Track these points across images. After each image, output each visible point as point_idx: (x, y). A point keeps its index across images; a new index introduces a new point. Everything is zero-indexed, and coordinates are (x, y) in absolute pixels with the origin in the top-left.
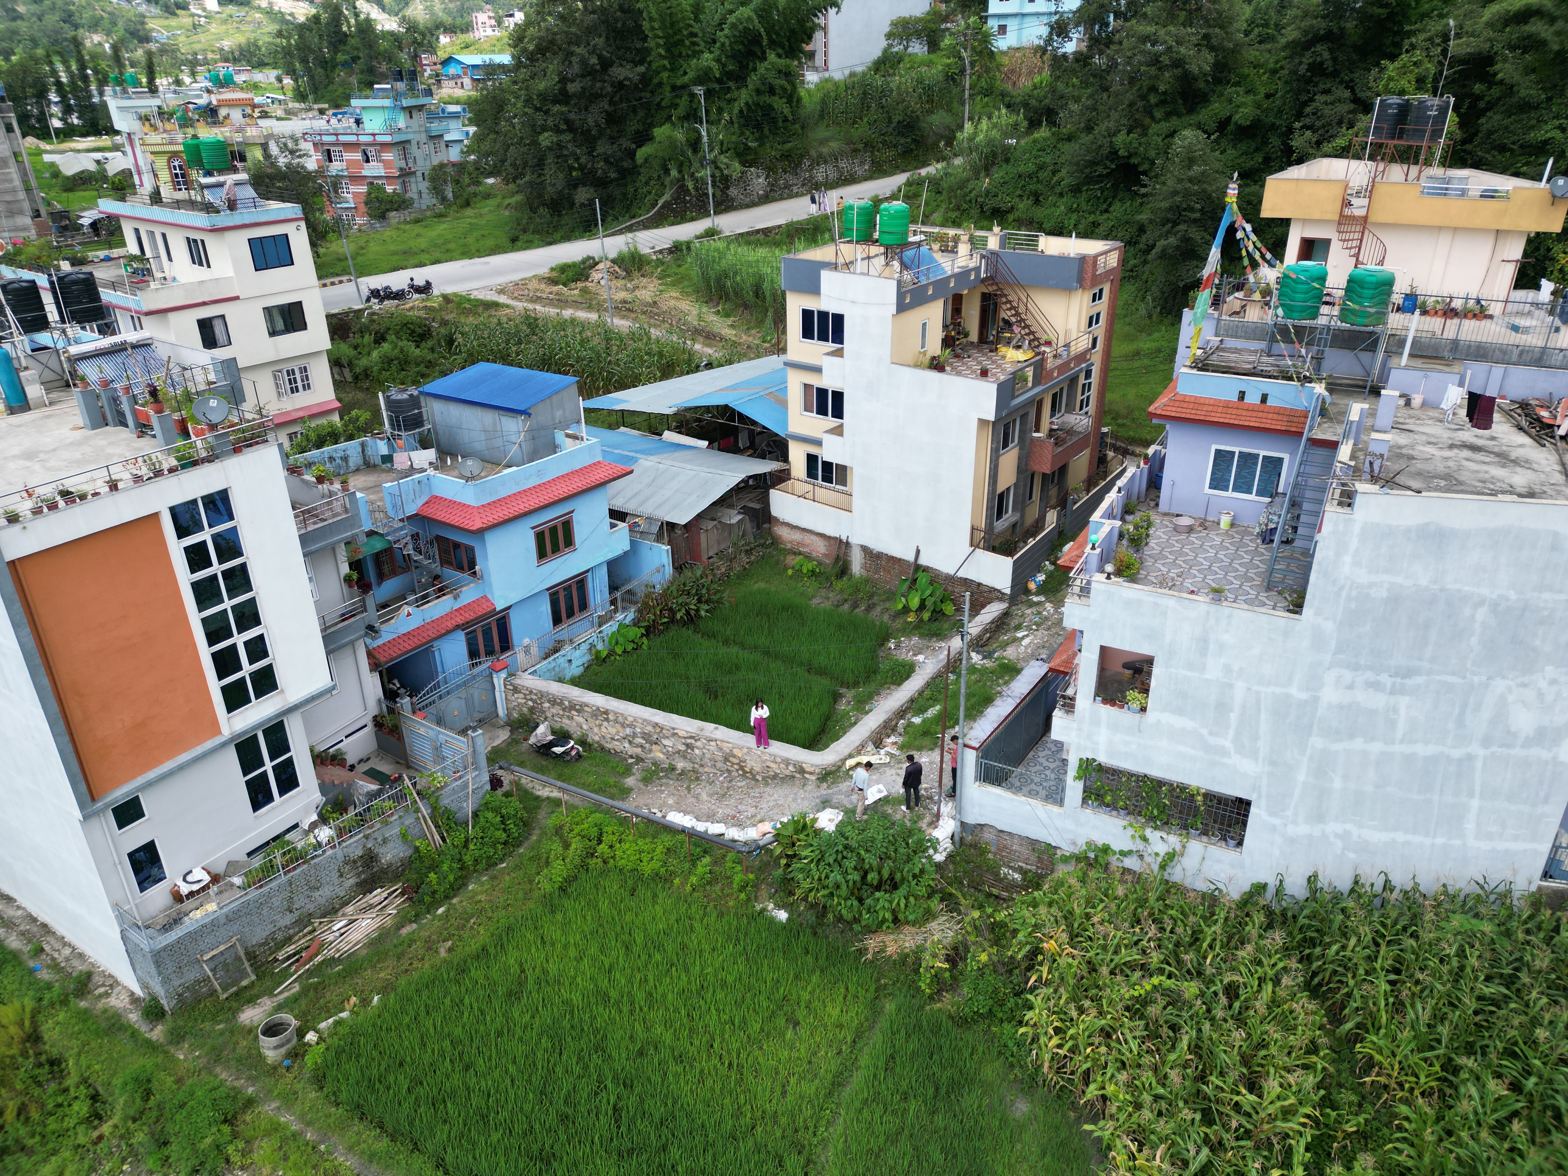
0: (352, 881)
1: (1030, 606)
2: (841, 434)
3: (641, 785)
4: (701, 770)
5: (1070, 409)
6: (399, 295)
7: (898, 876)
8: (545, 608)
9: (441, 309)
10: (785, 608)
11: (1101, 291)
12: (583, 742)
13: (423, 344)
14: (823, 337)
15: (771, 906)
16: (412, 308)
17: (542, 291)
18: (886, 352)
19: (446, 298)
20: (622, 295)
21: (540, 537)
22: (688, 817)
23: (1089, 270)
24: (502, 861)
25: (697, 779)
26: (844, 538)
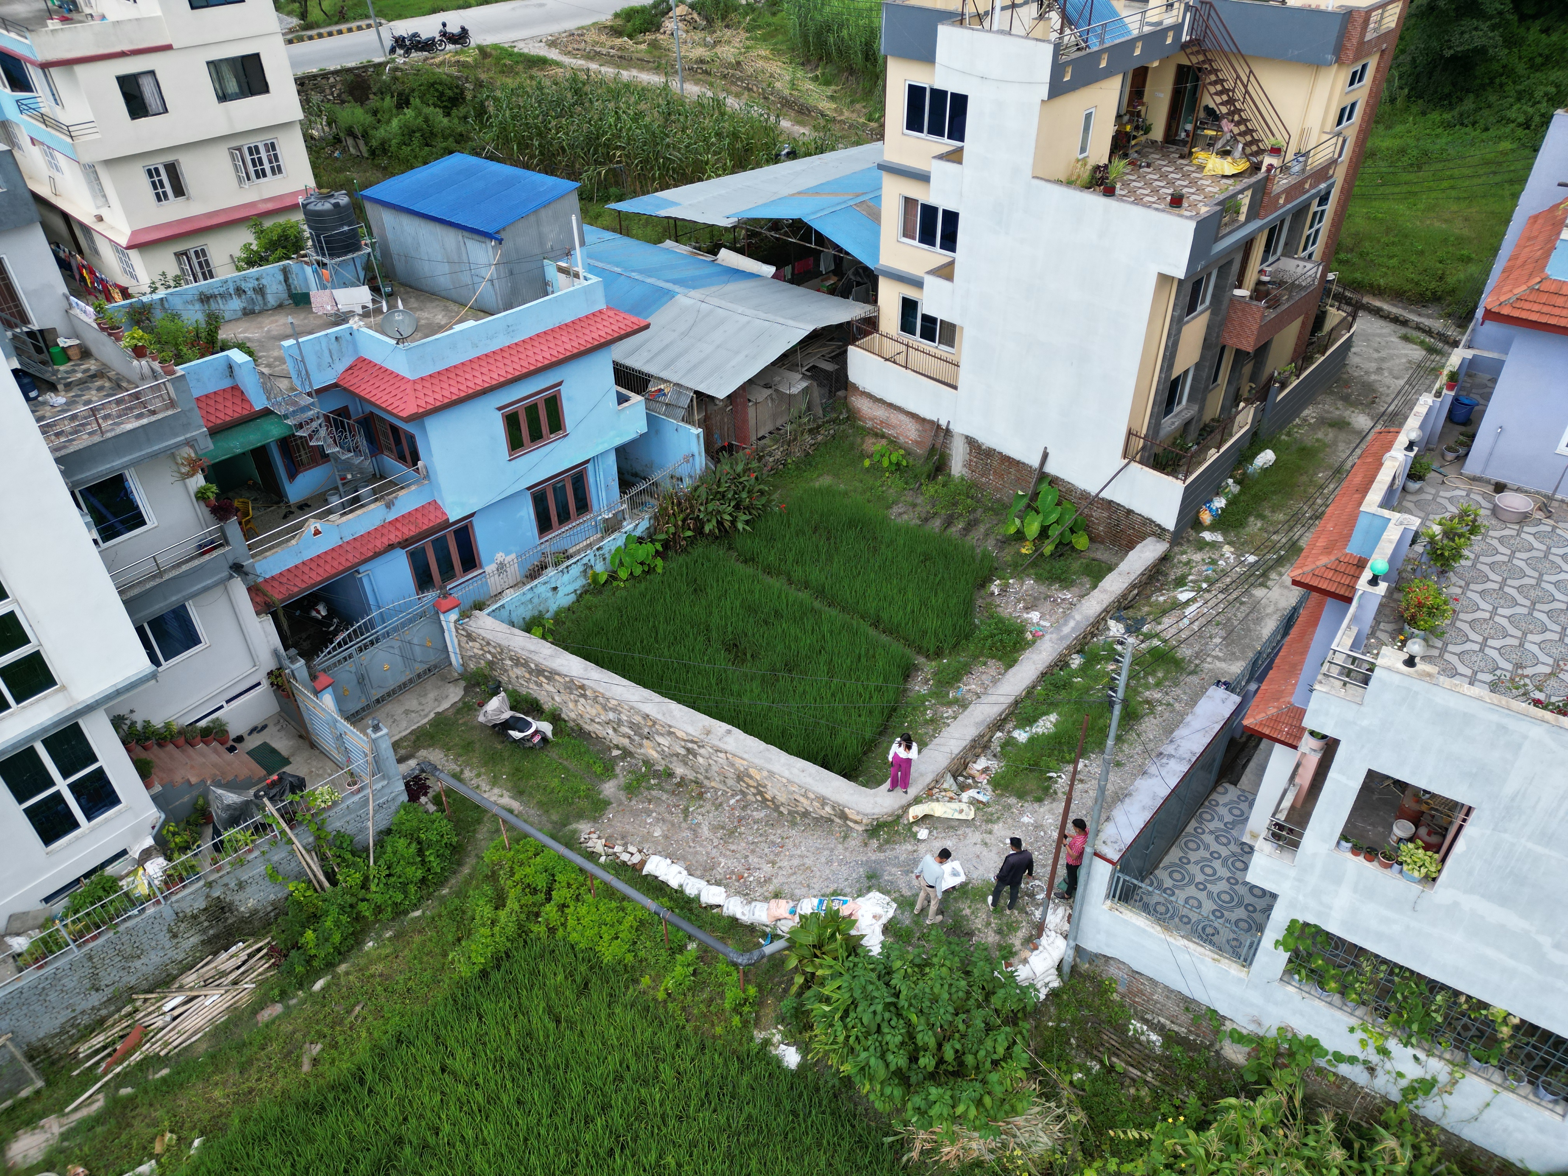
0: (195, 940)
1: (1201, 549)
2: (949, 277)
3: (622, 795)
4: (706, 782)
5: (1290, 251)
6: (428, 46)
7: (969, 1059)
8: (527, 512)
9: (476, 66)
10: (852, 523)
11: (1364, 67)
12: (555, 718)
13: (454, 112)
14: (936, 130)
15: (777, 1038)
16: (442, 63)
17: (602, 45)
18: (1026, 160)
19: (483, 51)
20: (700, 52)
21: (511, 421)
22: (676, 868)
23: (1355, 34)
24: (416, 907)
25: (701, 796)
26: (943, 423)
